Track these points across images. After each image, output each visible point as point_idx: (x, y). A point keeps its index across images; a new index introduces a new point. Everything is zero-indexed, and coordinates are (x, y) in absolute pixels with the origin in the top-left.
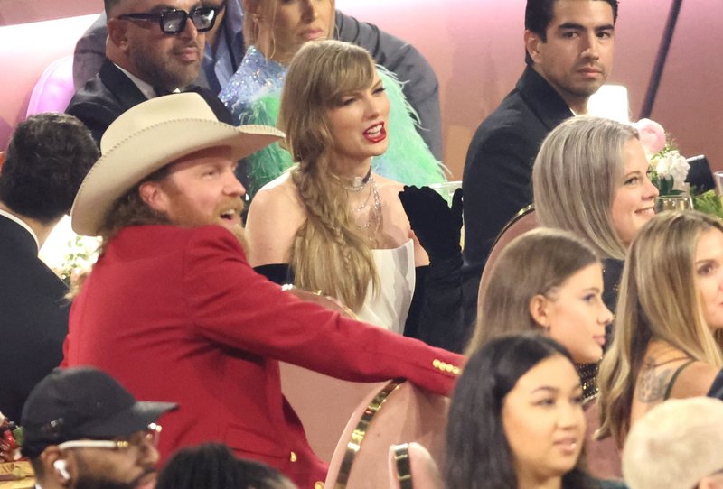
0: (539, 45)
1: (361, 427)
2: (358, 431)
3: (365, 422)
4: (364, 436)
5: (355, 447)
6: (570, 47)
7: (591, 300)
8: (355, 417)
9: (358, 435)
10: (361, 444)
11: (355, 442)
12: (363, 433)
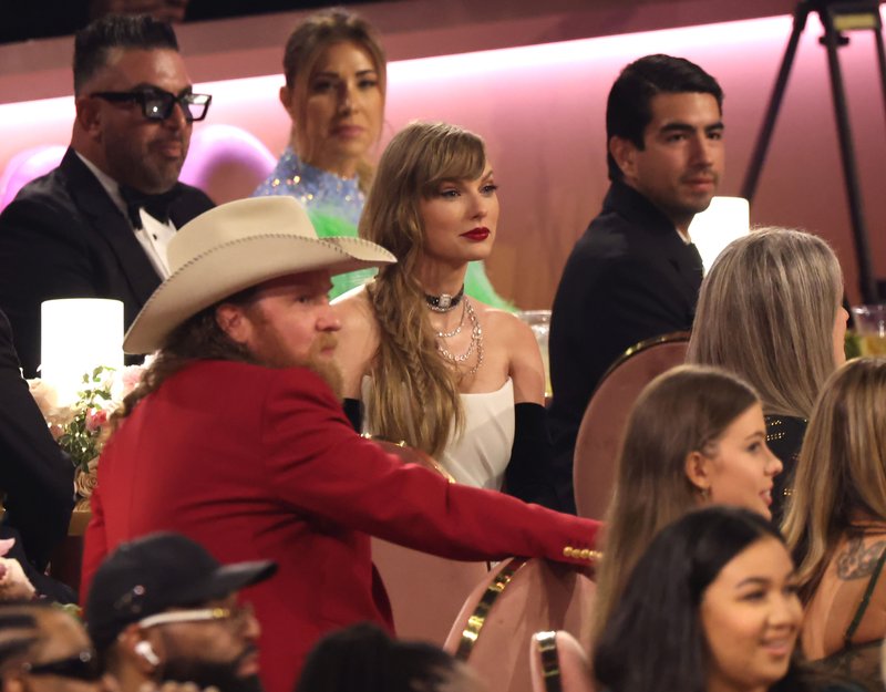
0: (633, 155)
1: (479, 612)
2: (475, 618)
3: (484, 606)
4: (484, 623)
5: (473, 636)
6: (678, 154)
7: (758, 449)
8: (472, 601)
9: (475, 621)
10: (480, 632)
11: (473, 629)
12: (482, 620)
